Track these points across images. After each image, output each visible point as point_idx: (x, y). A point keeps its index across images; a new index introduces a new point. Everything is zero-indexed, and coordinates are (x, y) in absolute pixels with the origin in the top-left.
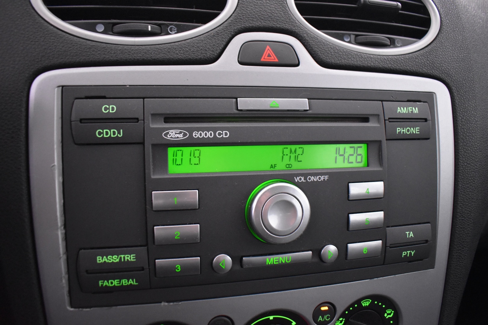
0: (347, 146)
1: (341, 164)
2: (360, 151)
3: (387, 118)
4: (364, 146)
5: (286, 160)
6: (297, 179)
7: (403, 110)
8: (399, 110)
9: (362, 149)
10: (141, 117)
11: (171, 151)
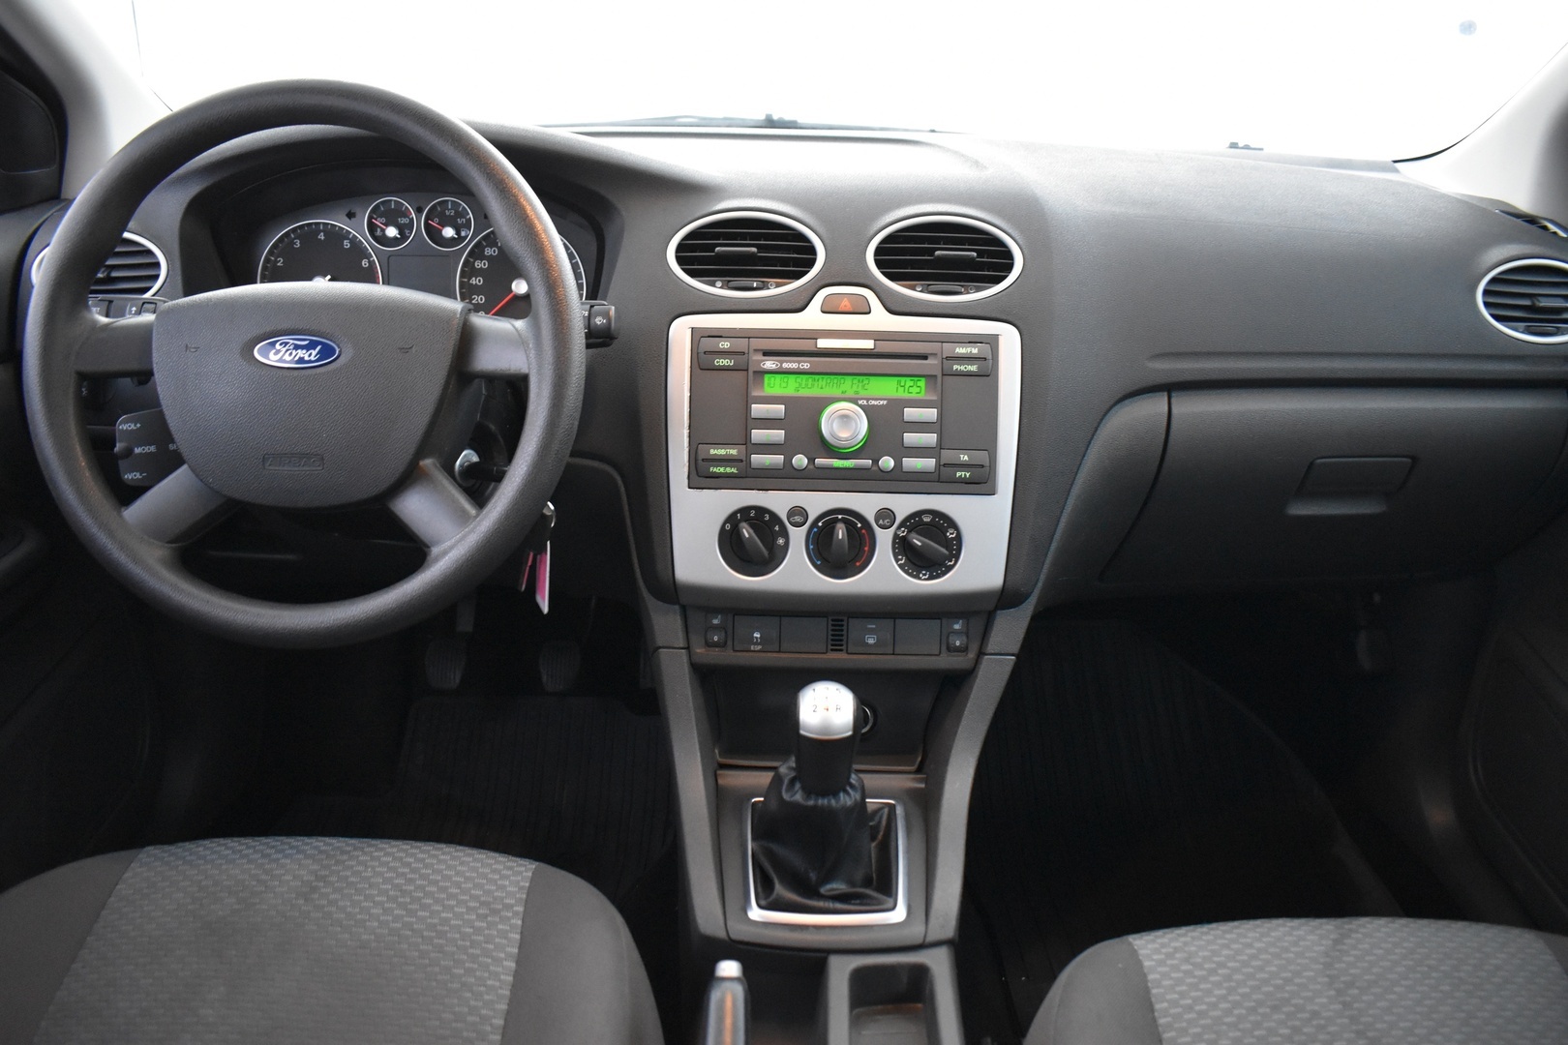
0: (908, 379)
1: (901, 394)
2: (919, 384)
3: (944, 357)
4: (923, 379)
5: (855, 388)
6: (860, 402)
7: (961, 350)
8: (957, 350)
9: (922, 383)
10: (746, 352)
11: (767, 377)
